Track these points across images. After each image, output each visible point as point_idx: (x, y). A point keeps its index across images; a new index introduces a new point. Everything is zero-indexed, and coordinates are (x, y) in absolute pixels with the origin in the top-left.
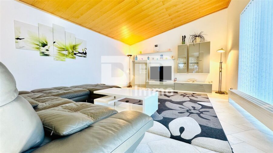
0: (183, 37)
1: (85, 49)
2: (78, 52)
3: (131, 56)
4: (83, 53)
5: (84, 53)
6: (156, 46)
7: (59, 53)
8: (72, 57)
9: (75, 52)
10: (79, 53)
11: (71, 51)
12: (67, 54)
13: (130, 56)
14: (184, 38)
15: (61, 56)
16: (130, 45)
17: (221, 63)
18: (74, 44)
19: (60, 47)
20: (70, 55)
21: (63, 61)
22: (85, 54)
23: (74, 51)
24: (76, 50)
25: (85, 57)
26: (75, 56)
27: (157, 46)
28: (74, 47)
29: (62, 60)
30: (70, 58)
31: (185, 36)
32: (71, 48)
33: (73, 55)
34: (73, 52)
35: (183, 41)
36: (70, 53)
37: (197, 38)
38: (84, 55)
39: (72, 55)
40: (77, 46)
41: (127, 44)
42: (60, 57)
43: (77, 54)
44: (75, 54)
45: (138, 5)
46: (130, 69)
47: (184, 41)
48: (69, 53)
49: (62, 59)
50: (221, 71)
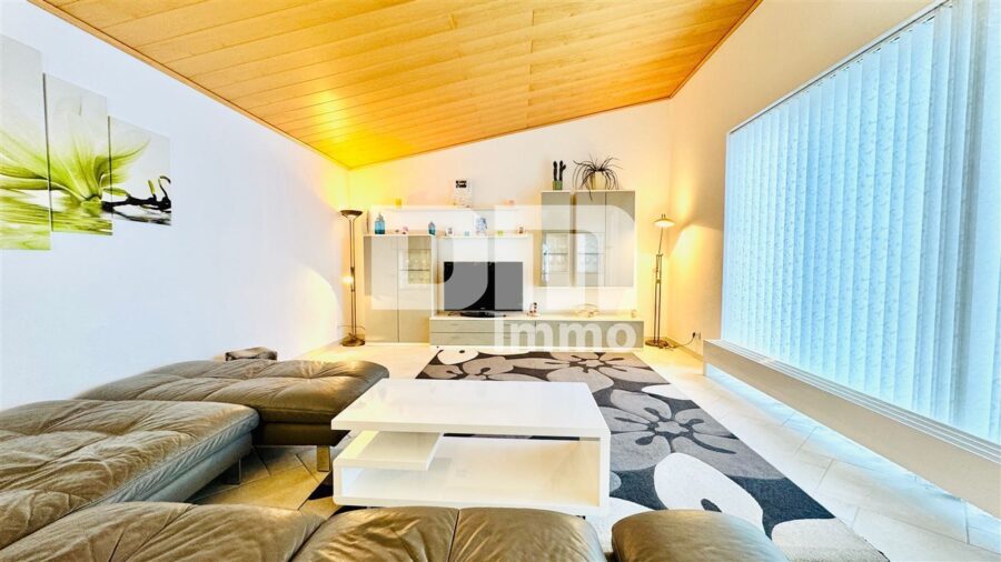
0: (555, 164)
1: (164, 182)
2: (124, 198)
3: (358, 213)
4: (152, 201)
5: (159, 199)
6: (462, 184)
7: (7, 200)
8: (91, 222)
9: (107, 198)
10: (132, 201)
11: (81, 189)
12: (57, 207)
13: (352, 217)
14: (559, 168)
15: (19, 220)
16: (350, 168)
17: (659, 256)
18: (100, 151)
19: (15, 164)
20: (81, 212)
21: (31, 248)
22: (165, 205)
23: (101, 190)
24: (114, 186)
25: (160, 222)
26: (107, 217)
27: (464, 186)
28: (102, 170)
29: (27, 246)
30: (80, 228)
31: (561, 163)
32: (83, 174)
33: (98, 211)
34: (94, 195)
35: (555, 179)
36: (79, 203)
37: (598, 174)
38: (159, 214)
39: (88, 211)
40: (120, 164)
41: (340, 162)
42: (16, 226)
43: (116, 208)
44: (108, 207)
45: (451, 29)
46: (353, 270)
47: (561, 179)
48: (75, 203)
49: (28, 237)
50: (659, 282)
